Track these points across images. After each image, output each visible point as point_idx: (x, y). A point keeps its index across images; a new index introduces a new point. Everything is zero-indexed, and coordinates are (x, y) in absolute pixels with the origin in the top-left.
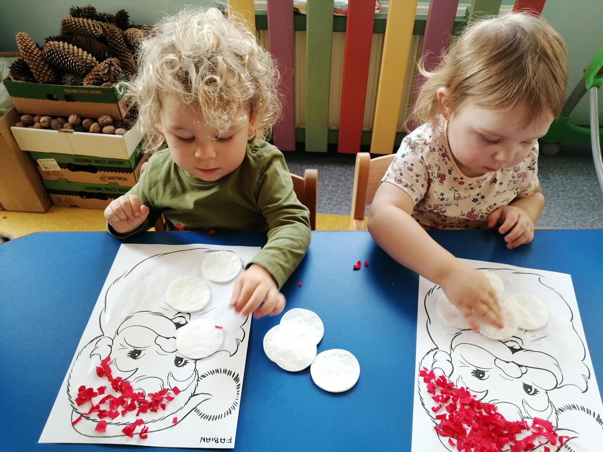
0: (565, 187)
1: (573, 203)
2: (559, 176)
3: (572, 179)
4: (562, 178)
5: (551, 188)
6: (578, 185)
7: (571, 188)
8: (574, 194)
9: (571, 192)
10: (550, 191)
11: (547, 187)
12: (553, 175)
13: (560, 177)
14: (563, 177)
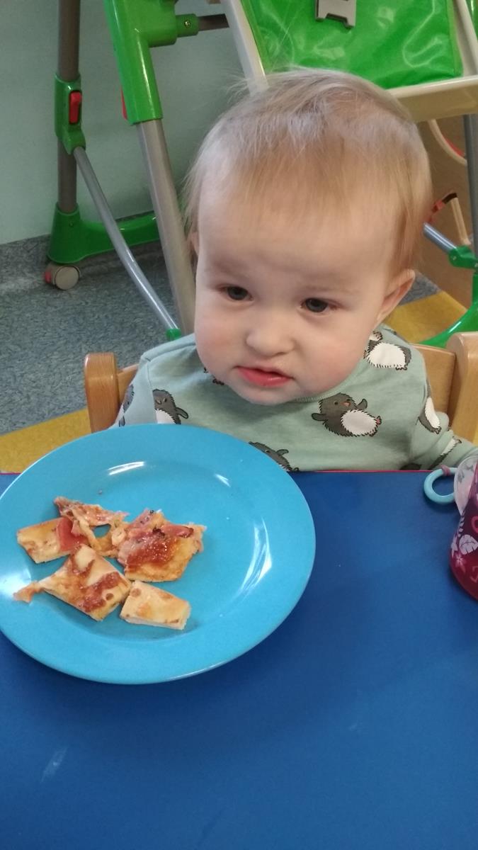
0: (106, 331)
1: (124, 351)
2: (94, 316)
3: (116, 313)
4: (99, 317)
5: (84, 339)
6: (125, 320)
7: (116, 328)
8: (123, 336)
9: (117, 334)
10: (84, 346)
11: (79, 340)
12: (84, 319)
13: (96, 317)
14: (101, 316)
